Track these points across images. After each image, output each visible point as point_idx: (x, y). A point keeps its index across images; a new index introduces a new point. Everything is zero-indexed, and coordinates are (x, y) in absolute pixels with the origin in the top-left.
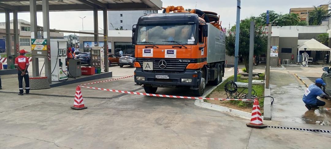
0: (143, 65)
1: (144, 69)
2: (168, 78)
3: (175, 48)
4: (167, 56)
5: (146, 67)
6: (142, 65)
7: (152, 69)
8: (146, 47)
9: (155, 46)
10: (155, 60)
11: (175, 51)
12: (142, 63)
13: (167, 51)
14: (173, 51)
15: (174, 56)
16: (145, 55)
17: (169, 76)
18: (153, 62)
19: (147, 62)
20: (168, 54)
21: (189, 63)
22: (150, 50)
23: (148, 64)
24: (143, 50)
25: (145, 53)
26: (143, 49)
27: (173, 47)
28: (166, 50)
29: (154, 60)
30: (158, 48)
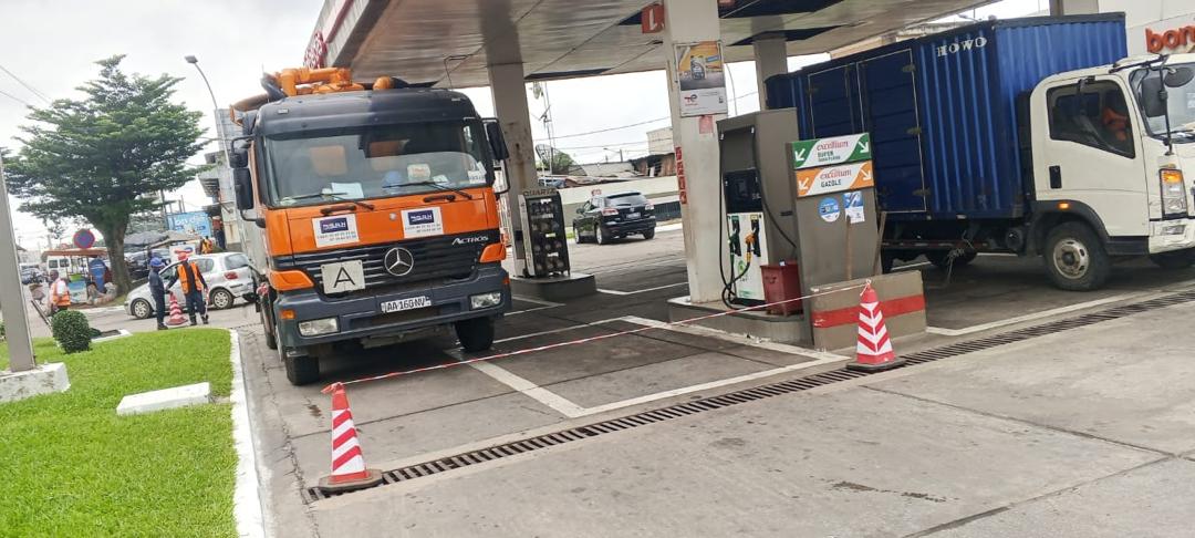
0: (324, 275)
1: (329, 289)
2: (428, 303)
3: (434, 202)
4: (411, 232)
5: (338, 281)
6: (321, 279)
7: (361, 285)
8: (326, 213)
9: (363, 205)
10: (371, 253)
11: (437, 211)
12: (320, 272)
13: (410, 215)
14: (430, 213)
15: (436, 229)
16: (324, 241)
17: (429, 296)
18: (364, 260)
19: (339, 265)
20: (415, 223)
21: (488, 243)
22: (344, 220)
23: (342, 269)
24: (316, 223)
25: (324, 232)
26: (314, 220)
27: (426, 200)
28: (405, 214)
29: (363, 253)
30: (371, 208)
